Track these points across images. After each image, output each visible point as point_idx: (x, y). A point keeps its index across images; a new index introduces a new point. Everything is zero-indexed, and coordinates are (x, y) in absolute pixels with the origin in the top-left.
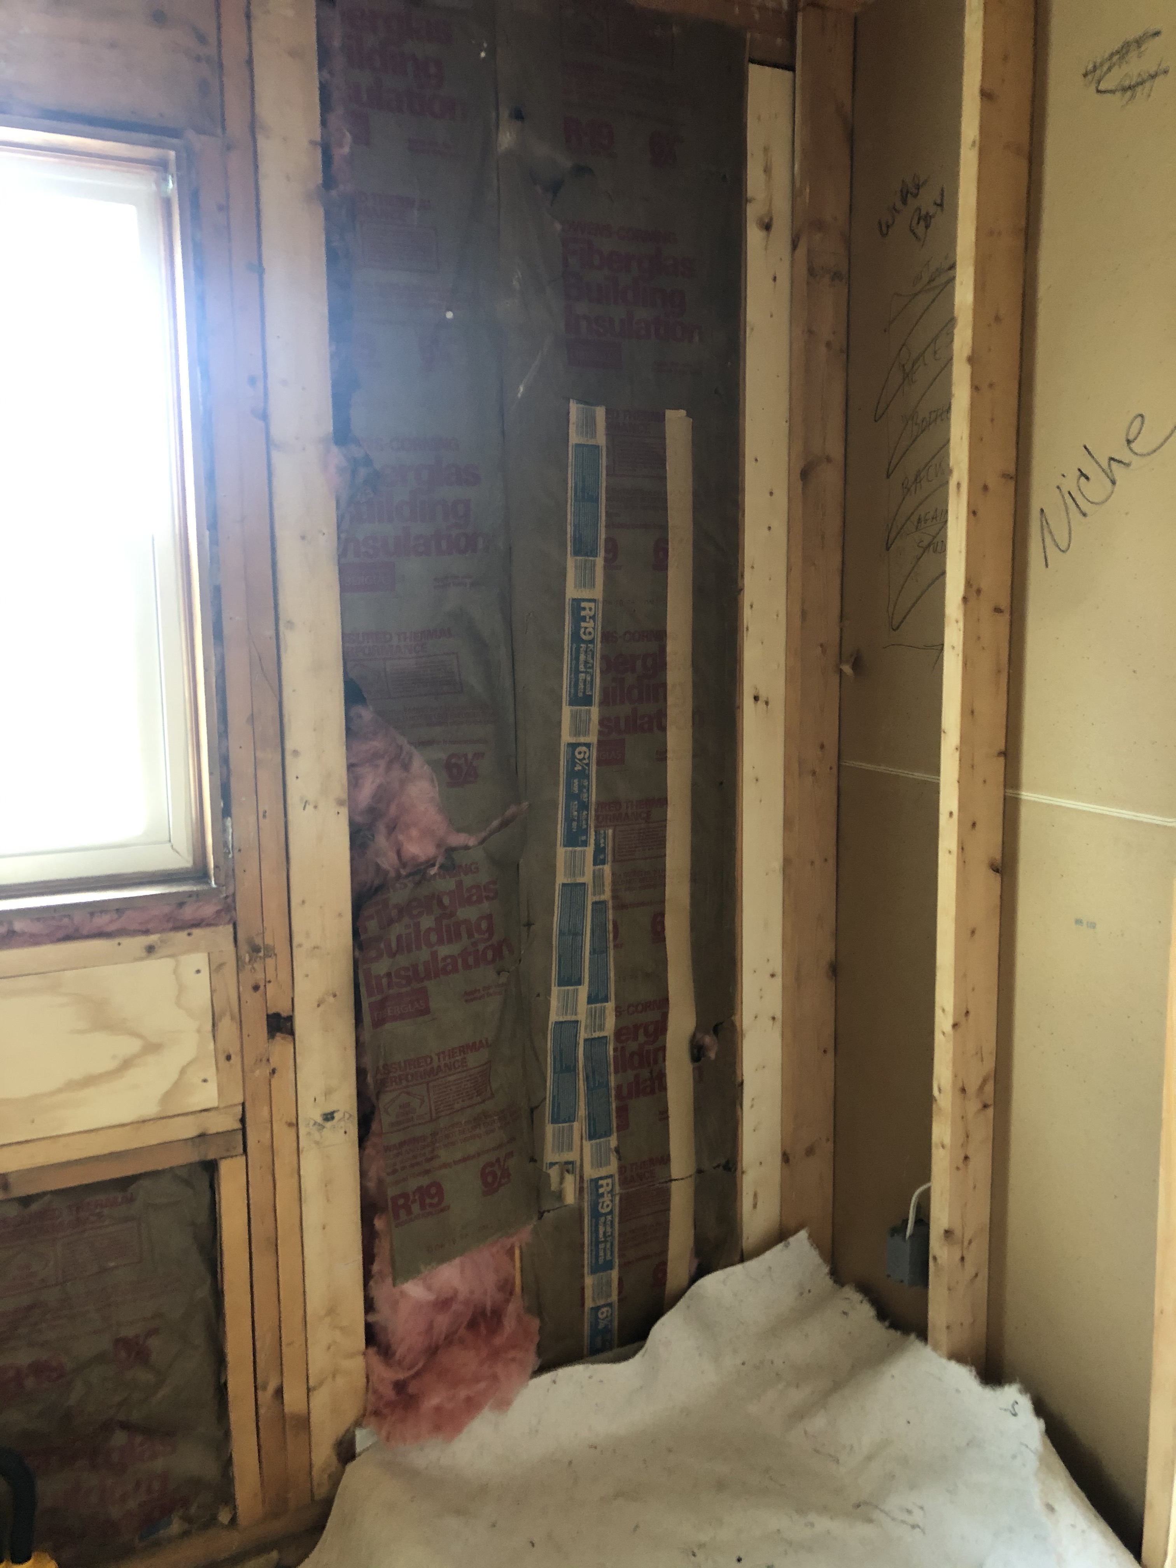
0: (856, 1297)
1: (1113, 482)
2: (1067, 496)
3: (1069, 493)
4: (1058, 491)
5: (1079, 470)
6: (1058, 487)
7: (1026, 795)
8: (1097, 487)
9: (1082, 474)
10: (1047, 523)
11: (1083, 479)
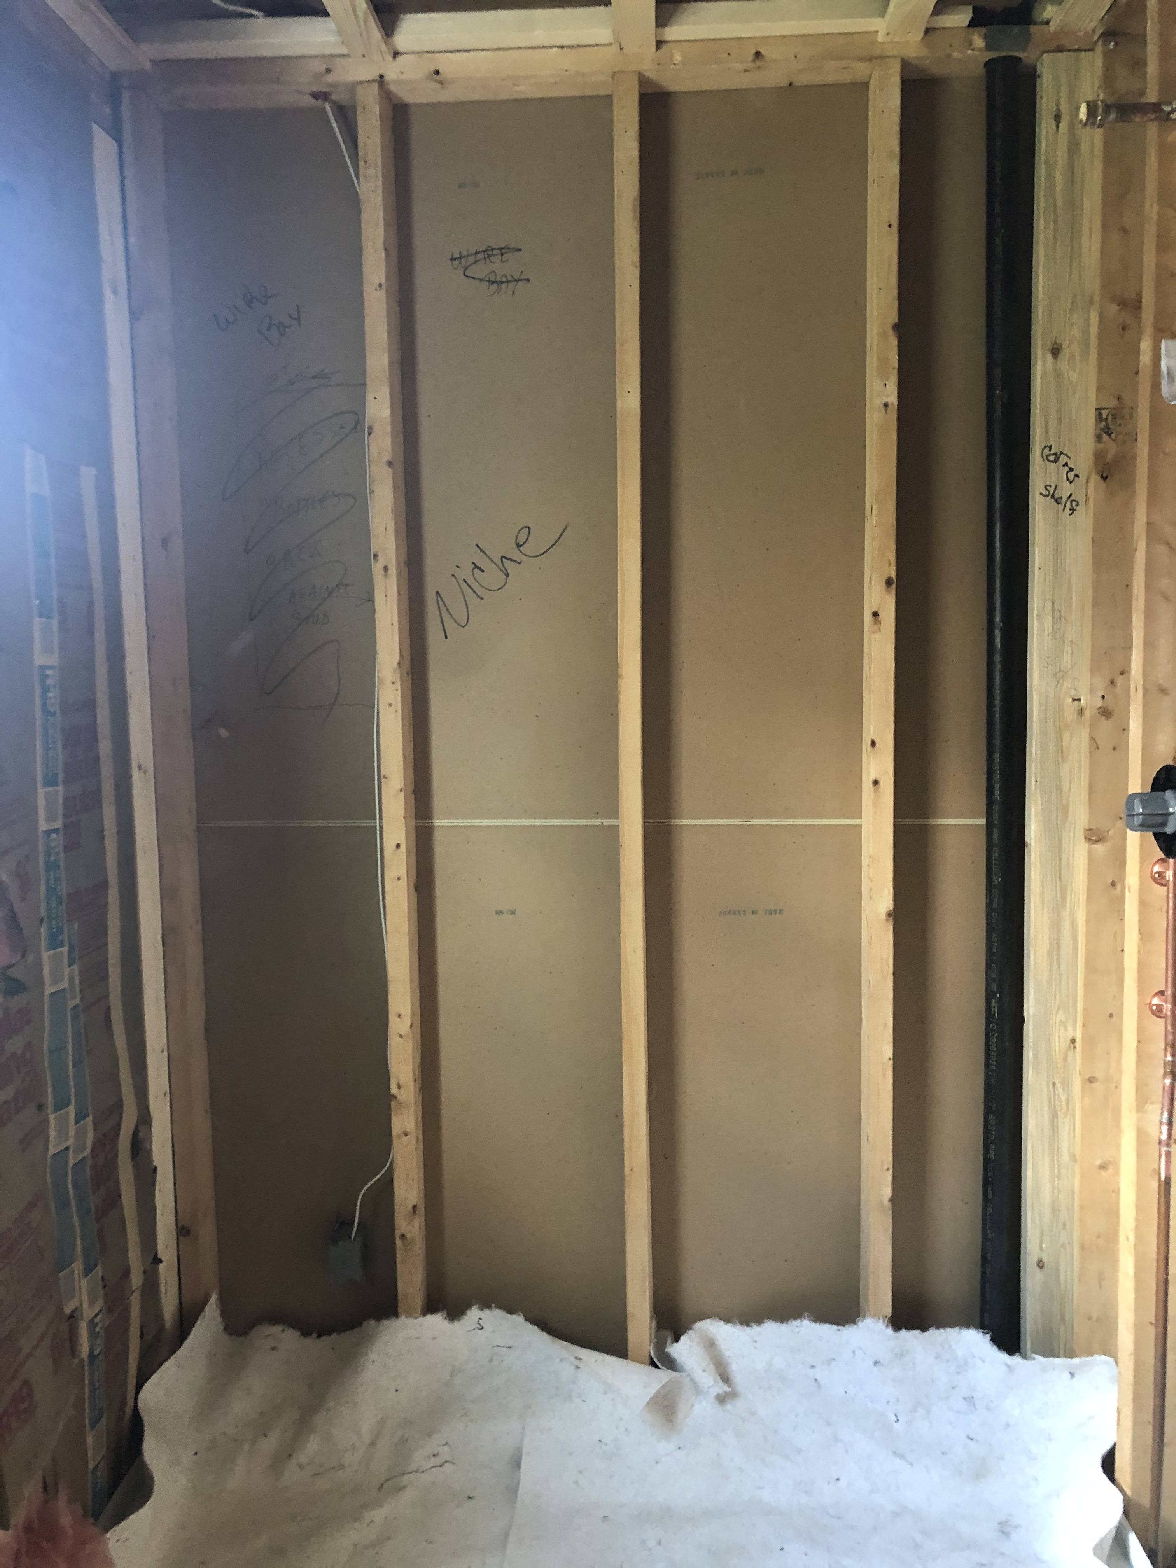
0: (277, 1329)
1: (507, 575)
2: (461, 582)
3: (464, 580)
4: (454, 579)
5: (473, 563)
6: (453, 575)
7: (438, 822)
8: (492, 577)
9: (476, 567)
10: (444, 604)
11: (477, 570)
